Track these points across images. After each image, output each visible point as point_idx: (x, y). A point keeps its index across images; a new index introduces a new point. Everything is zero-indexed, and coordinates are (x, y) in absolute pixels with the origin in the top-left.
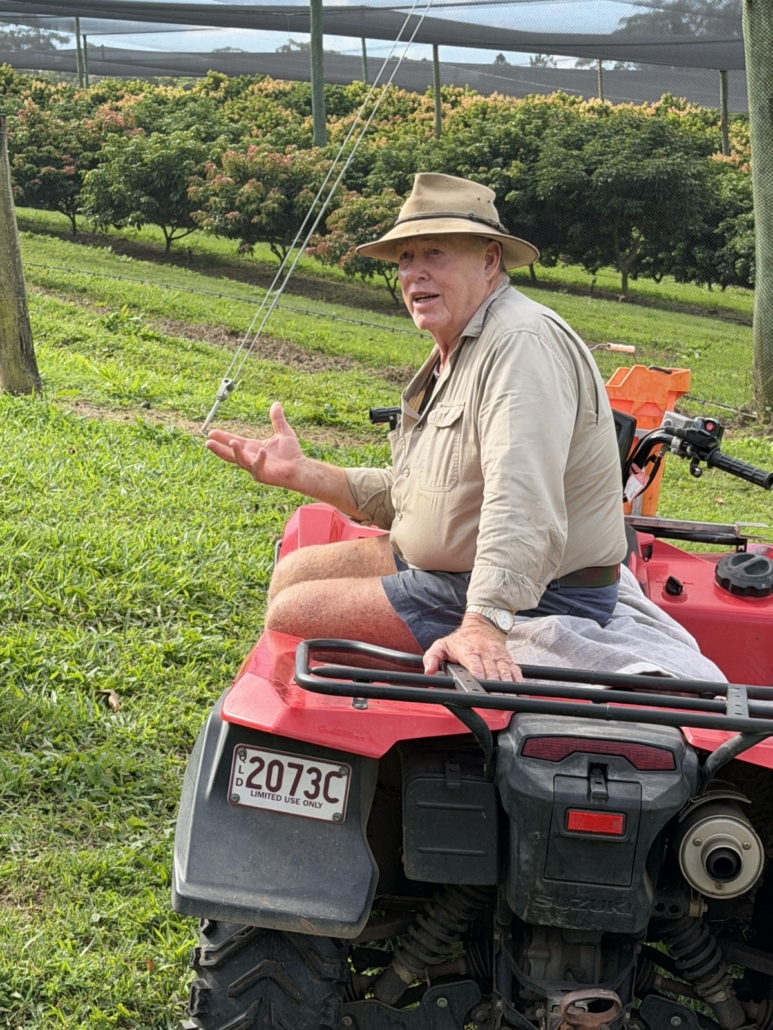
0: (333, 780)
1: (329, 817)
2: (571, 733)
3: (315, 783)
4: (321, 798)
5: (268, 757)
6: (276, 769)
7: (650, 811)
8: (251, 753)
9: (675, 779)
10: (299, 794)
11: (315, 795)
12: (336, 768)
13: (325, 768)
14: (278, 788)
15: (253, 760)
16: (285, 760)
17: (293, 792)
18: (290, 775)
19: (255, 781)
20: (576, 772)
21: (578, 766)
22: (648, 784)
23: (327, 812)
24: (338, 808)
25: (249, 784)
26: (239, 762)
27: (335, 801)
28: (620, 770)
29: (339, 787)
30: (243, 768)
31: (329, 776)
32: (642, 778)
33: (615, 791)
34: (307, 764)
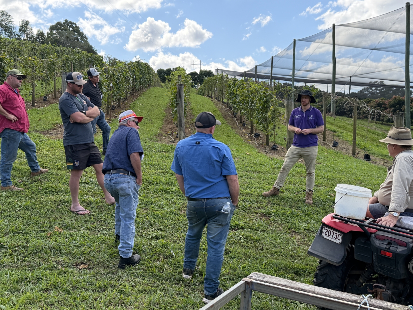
0: (339, 236)
1: (338, 243)
2: (386, 235)
3: (336, 236)
4: (337, 239)
5: (329, 230)
6: (330, 232)
7: (398, 254)
8: (326, 228)
9: (406, 248)
10: (333, 237)
11: (336, 238)
12: (340, 234)
13: (338, 233)
14: (330, 236)
15: (326, 230)
16: (331, 231)
17: (332, 237)
18: (332, 233)
19: (326, 233)
20: (385, 243)
21: (386, 242)
22: (400, 248)
23: (338, 242)
24: (340, 241)
25: (325, 234)
26: (324, 230)
27: (339, 240)
28: (394, 244)
29: (340, 237)
30: (324, 231)
31: (339, 235)
32: (398, 247)
33: (391, 248)
34: (335, 232)
